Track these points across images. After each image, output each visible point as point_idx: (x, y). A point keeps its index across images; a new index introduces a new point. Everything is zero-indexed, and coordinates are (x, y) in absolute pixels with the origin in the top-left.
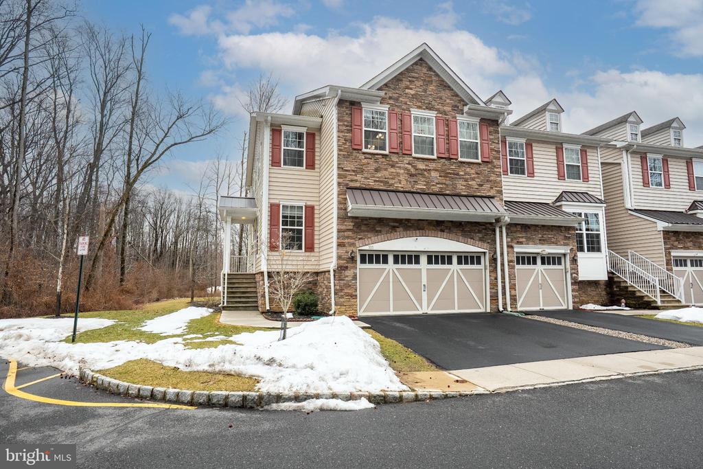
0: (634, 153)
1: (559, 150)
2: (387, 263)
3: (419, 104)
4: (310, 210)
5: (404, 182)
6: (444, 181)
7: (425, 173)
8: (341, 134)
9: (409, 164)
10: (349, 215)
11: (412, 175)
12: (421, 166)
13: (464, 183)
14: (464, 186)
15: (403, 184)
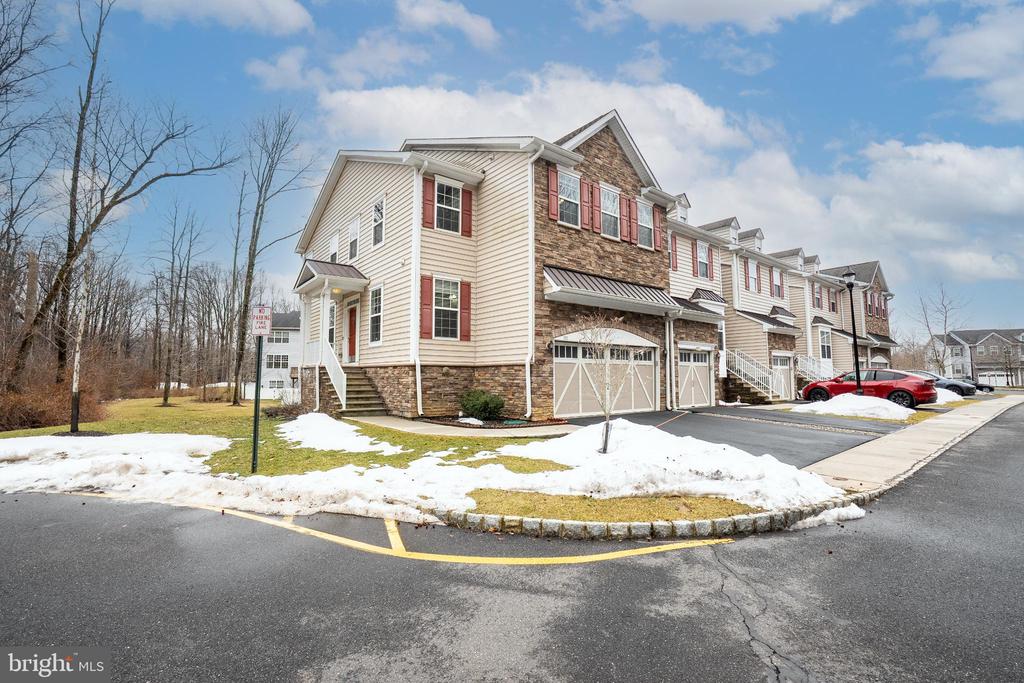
0: (741, 257)
1: (694, 246)
2: (577, 357)
3: (606, 177)
4: (466, 287)
5: (594, 265)
6: (626, 268)
7: (611, 256)
8: (538, 199)
9: (598, 244)
10: (546, 298)
11: (600, 258)
12: (608, 248)
13: (642, 272)
14: (642, 275)
15: (592, 268)
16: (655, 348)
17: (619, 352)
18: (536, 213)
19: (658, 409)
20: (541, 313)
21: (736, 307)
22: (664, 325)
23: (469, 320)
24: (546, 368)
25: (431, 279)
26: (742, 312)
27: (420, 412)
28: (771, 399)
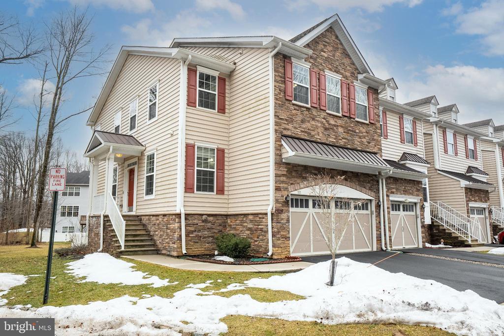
0: (440, 127)
1: (401, 119)
2: (308, 208)
3: (330, 67)
4: (221, 153)
5: (321, 135)
6: (346, 137)
7: (335, 128)
8: (277, 84)
9: (324, 118)
10: (284, 161)
11: (326, 129)
12: (332, 122)
13: (359, 140)
14: (359, 142)
15: (320, 137)
16: (371, 200)
17: (342, 203)
18: (276, 95)
19: (375, 249)
20: (279, 173)
21: (437, 167)
22: (378, 182)
23: (223, 178)
24: (284, 216)
25: (193, 146)
26: (442, 171)
27: (184, 252)
28: (470, 243)
